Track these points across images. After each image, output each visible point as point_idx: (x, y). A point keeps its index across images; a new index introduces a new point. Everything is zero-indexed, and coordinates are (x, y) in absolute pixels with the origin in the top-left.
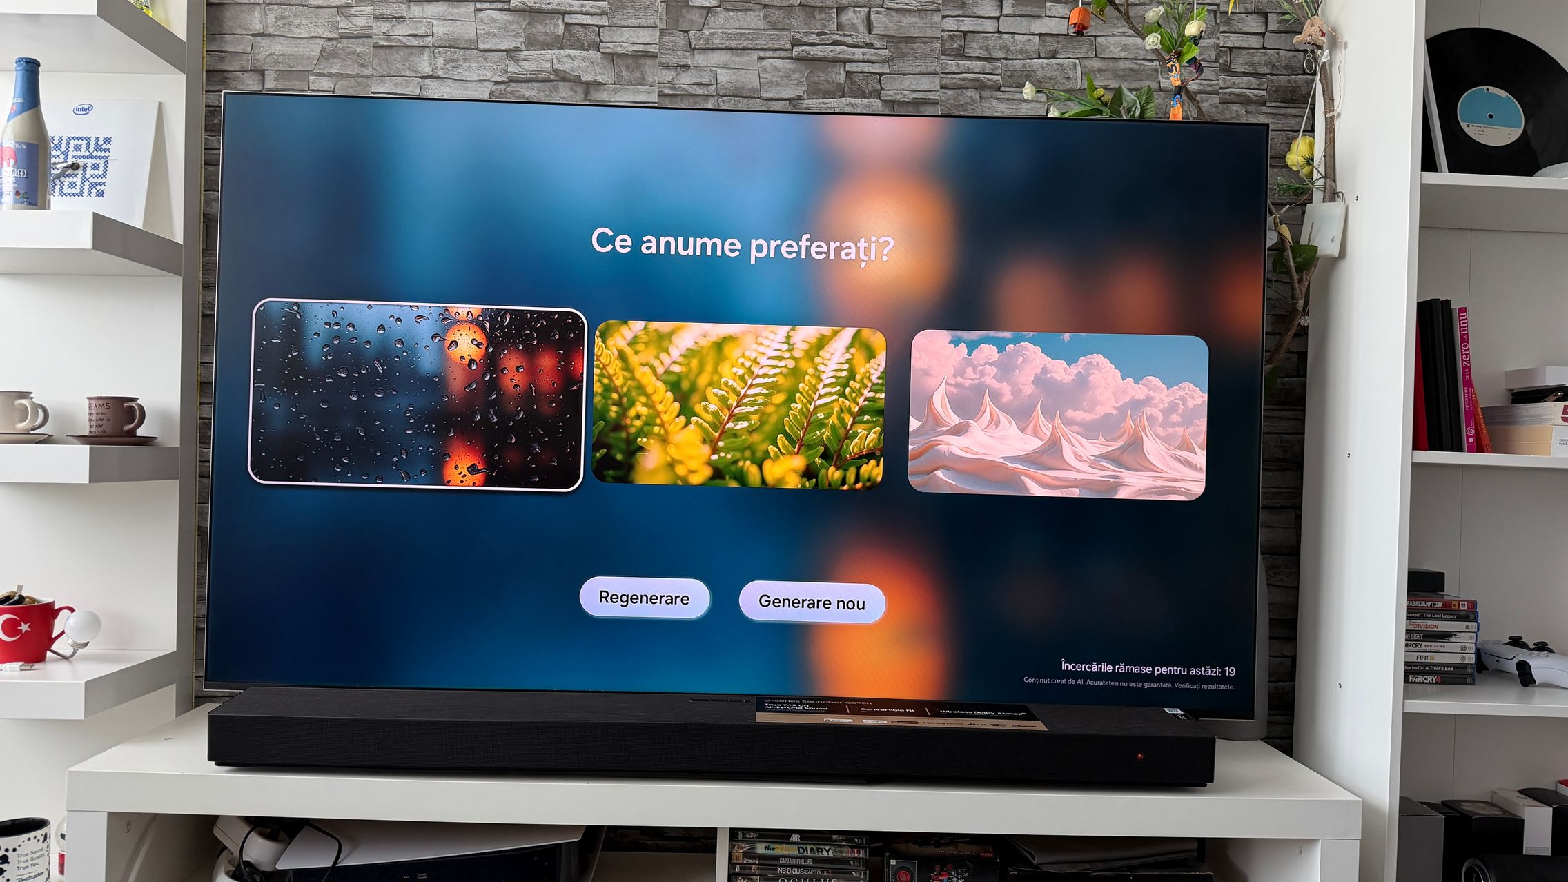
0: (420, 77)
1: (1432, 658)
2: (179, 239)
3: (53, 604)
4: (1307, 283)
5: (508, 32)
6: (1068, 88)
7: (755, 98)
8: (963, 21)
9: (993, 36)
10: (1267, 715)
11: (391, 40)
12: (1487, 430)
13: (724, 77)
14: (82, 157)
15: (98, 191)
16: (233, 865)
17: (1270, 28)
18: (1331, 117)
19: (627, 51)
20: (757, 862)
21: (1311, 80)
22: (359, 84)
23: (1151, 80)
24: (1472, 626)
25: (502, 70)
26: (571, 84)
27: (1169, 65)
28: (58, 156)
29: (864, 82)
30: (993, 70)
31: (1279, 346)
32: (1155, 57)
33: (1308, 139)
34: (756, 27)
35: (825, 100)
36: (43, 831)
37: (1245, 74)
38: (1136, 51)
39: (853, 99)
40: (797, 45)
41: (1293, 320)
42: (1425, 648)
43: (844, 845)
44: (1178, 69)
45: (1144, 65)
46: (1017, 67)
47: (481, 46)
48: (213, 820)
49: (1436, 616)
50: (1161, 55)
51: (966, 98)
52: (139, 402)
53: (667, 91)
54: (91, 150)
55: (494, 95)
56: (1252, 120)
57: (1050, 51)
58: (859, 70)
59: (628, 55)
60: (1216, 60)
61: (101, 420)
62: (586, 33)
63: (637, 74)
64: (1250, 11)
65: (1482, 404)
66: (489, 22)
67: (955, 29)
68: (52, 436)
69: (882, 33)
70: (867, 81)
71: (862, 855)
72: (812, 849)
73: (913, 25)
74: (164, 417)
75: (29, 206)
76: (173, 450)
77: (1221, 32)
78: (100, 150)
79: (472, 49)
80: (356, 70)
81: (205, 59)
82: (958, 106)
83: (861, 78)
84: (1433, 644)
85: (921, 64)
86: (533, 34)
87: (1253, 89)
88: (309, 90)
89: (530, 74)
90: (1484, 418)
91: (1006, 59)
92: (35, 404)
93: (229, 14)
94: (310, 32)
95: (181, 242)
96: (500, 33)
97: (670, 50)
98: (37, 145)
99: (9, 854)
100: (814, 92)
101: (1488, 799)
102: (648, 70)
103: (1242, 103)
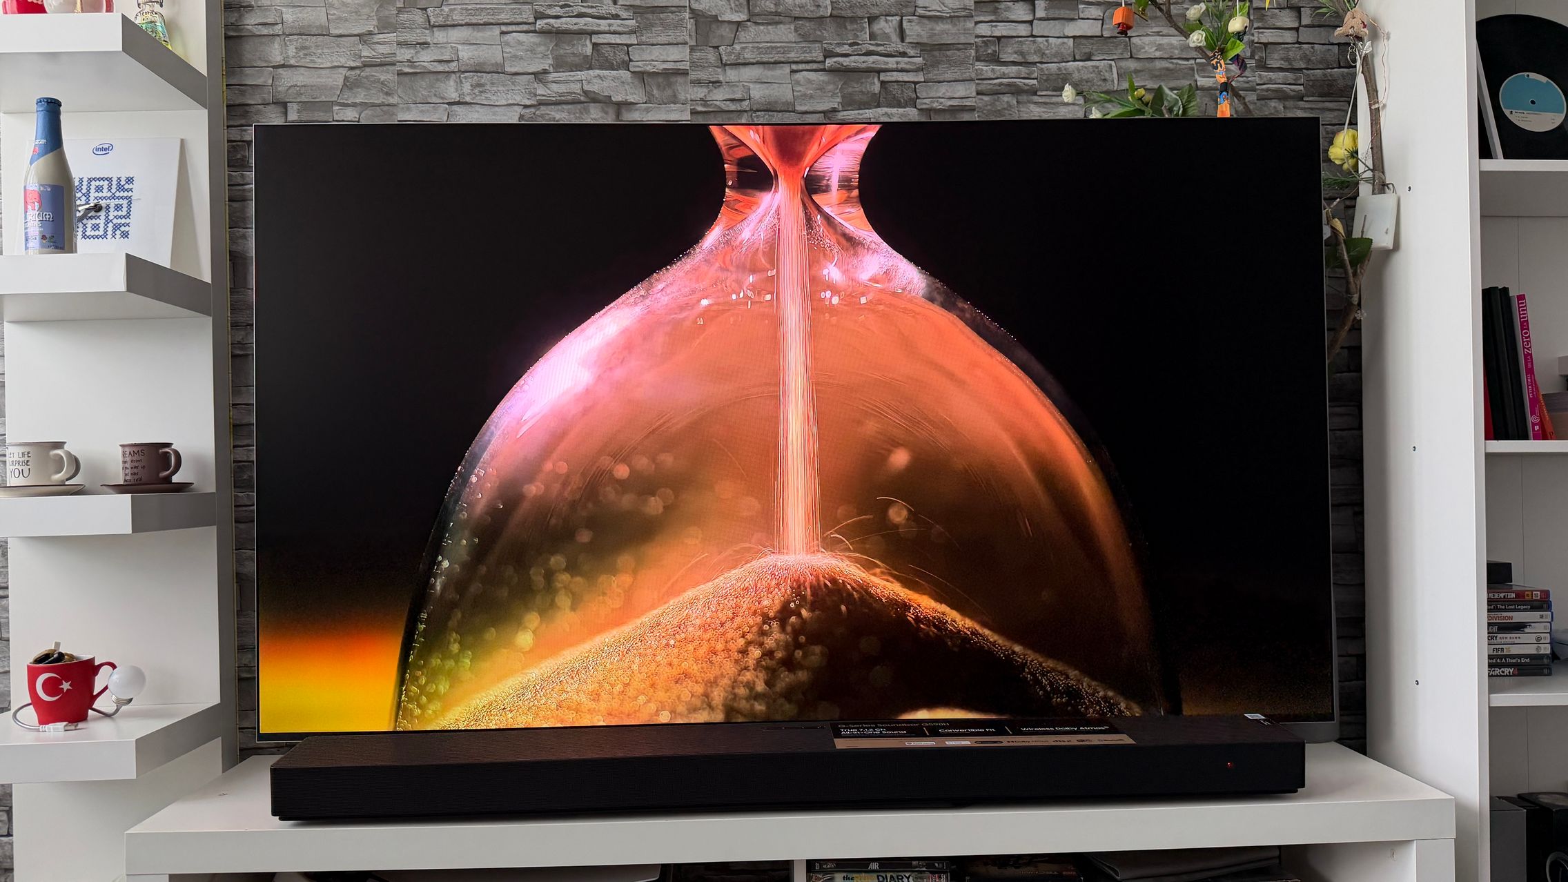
0: (447, 103)
1: (1508, 649)
2: (207, 277)
3: (94, 658)
4: (1361, 277)
5: (535, 54)
6: (1105, 89)
7: (790, 112)
8: (996, 26)
9: (1027, 41)
11: (415, 67)
12: (1549, 416)
13: (757, 92)
14: (104, 198)
15: (122, 232)
17: (1305, 21)
18: (1376, 109)
19: (657, 69)
21: (1350, 73)
22: (385, 113)
23: (1187, 79)
24: (1546, 616)
25: (530, 93)
26: (601, 104)
27: (1214, 62)
28: (79, 198)
29: (899, 92)
30: (1028, 74)
31: (1335, 341)
32: (1194, 54)
33: (1352, 132)
34: (787, 40)
35: (861, 111)
37: (1281, 69)
38: (1172, 50)
39: (888, 109)
40: (830, 57)
41: (1347, 314)
42: (1503, 640)
43: (925, 872)
44: (1223, 66)
45: (1180, 64)
46: (1053, 70)
47: (508, 69)
49: (1510, 607)
50: (1205, 52)
51: (1003, 103)
52: (172, 447)
53: (700, 109)
54: (113, 190)
55: (523, 120)
56: (1290, 115)
57: (1085, 53)
58: (893, 79)
59: (658, 73)
60: (1252, 57)
61: (136, 467)
62: (615, 52)
63: (669, 92)
64: (1283, 6)
65: (1542, 392)
66: (515, 44)
67: (989, 34)
68: (81, 487)
69: (915, 41)
71: (943, 880)
72: (891, 877)
73: (946, 32)
74: (199, 462)
75: (57, 250)
76: (209, 496)
77: (1255, 29)
78: (122, 190)
79: (499, 73)
80: (381, 99)
81: (225, 93)
82: (995, 112)
83: (896, 87)
84: (1510, 635)
85: (956, 71)
86: (560, 56)
87: (1289, 84)
88: (334, 121)
89: (560, 96)
90: (1545, 404)
91: (1041, 63)
92: (69, 454)
93: (247, 47)
94: (332, 62)
95: (209, 281)
96: (527, 56)
97: (701, 66)
98: (62, 188)
100: (849, 103)
101: (1563, 790)
102: (679, 88)
103: (1279, 99)
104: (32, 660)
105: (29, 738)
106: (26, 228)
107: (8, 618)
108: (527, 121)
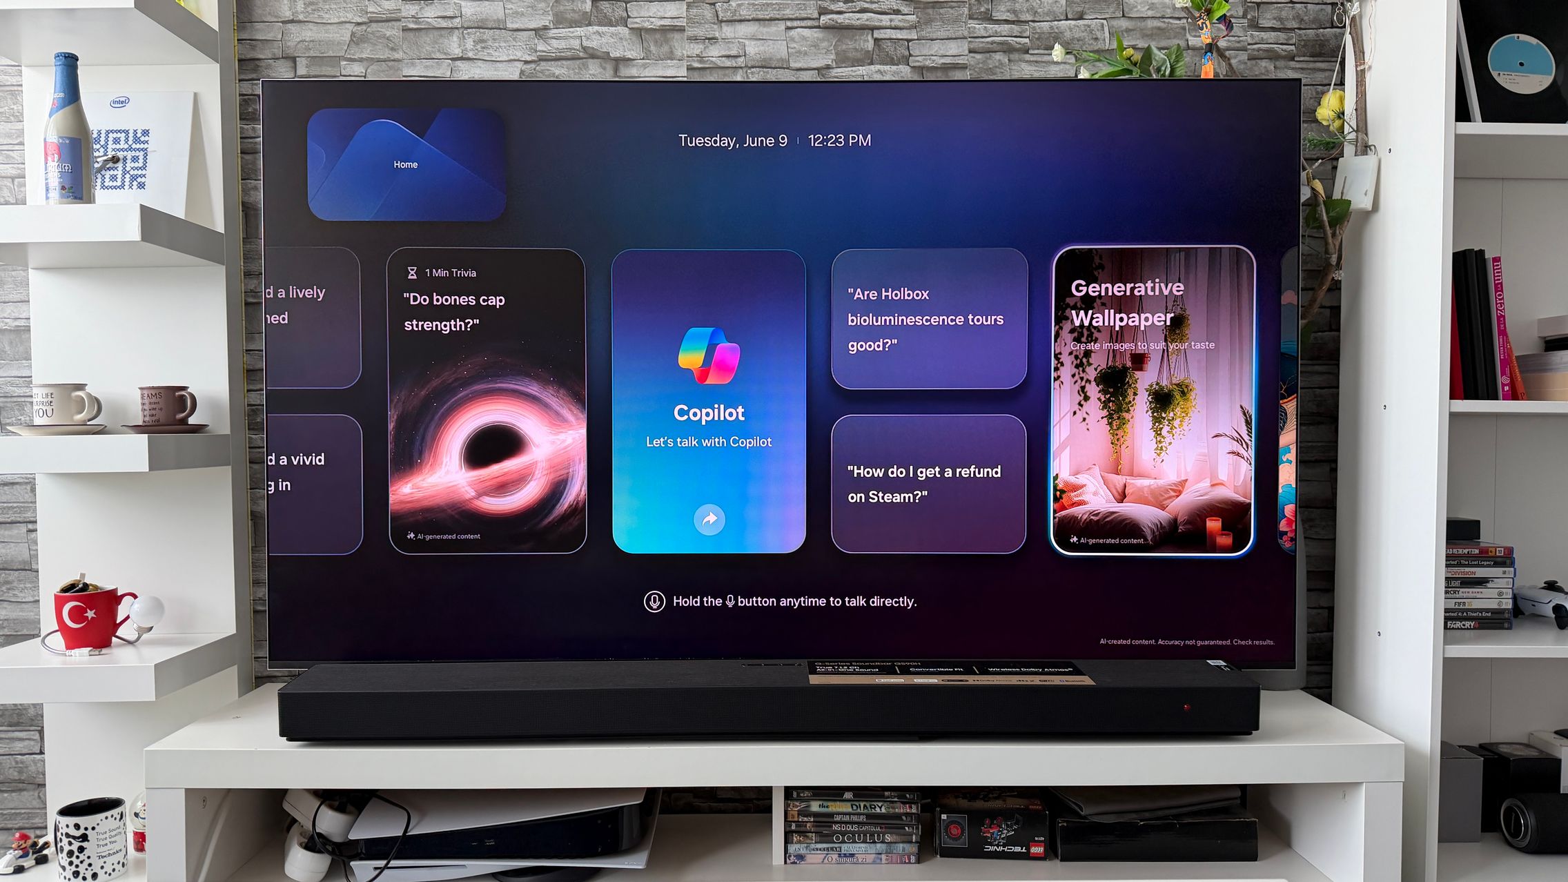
0: (450, 59)
1: (1470, 604)
2: (220, 228)
3: (117, 589)
4: (1340, 237)
5: (536, 10)
6: (1096, 48)
7: (784, 68)
10: (1305, 665)
11: (419, 23)
12: (1522, 379)
13: (753, 49)
14: (122, 150)
15: (139, 183)
16: (304, 837)
18: (1361, 70)
19: (655, 26)
20: (812, 820)
21: (1339, 33)
22: (390, 68)
23: (1178, 39)
24: (1509, 572)
25: (531, 49)
26: (599, 60)
27: (1200, 23)
28: (98, 150)
29: (893, 49)
30: (1020, 33)
31: (1313, 301)
32: (1184, 15)
33: (1339, 92)
35: (854, 69)
36: (118, 810)
37: (1273, 29)
38: (1163, 9)
39: (884, 67)
40: (824, 14)
41: (1326, 274)
42: (1462, 595)
43: (896, 801)
44: (1209, 27)
45: (1172, 24)
46: (1045, 29)
47: (510, 25)
48: (283, 793)
49: (1473, 563)
50: (1191, 12)
51: (995, 61)
52: (189, 390)
53: (696, 65)
54: (130, 142)
55: (524, 75)
56: (1281, 75)
57: (1078, 12)
58: (887, 36)
59: (655, 29)
60: (1244, 16)
61: (154, 409)
62: (613, 9)
63: (665, 48)
65: (1517, 352)
66: (517, 1)
68: (106, 427)
70: (895, 47)
71: (914, 810)
72: (865, 806)
74: (214, 405)
75: (76, 201)
76: (224, 437)
78: (138, 142)
79: (500, 29)
80: (386, 54)
81: (236, 48)
82: (987, 69)
83: (889, 44)
84: (1471, 590)
85: (949, 28)
86: (561, 12)
87: (1282, 44)
88: (341, 75)
89: (559, 52)
90: (1518, 366)
91: (1034, 21)
92: (89, 395)
93: (258, 2)
94: (340, 17)
95: (223, 231)
96: (528, 12)
97: (698, 23)
98: (80, 139)
99: (89, 832)
100: (843, 60)
101: (1525, 741)
102: (676, 44)
103: (1270, 59)
104: (59, 590)
105: (56, 662)
106: (46, 179)
107: (37, 550)
108: (527, 77)
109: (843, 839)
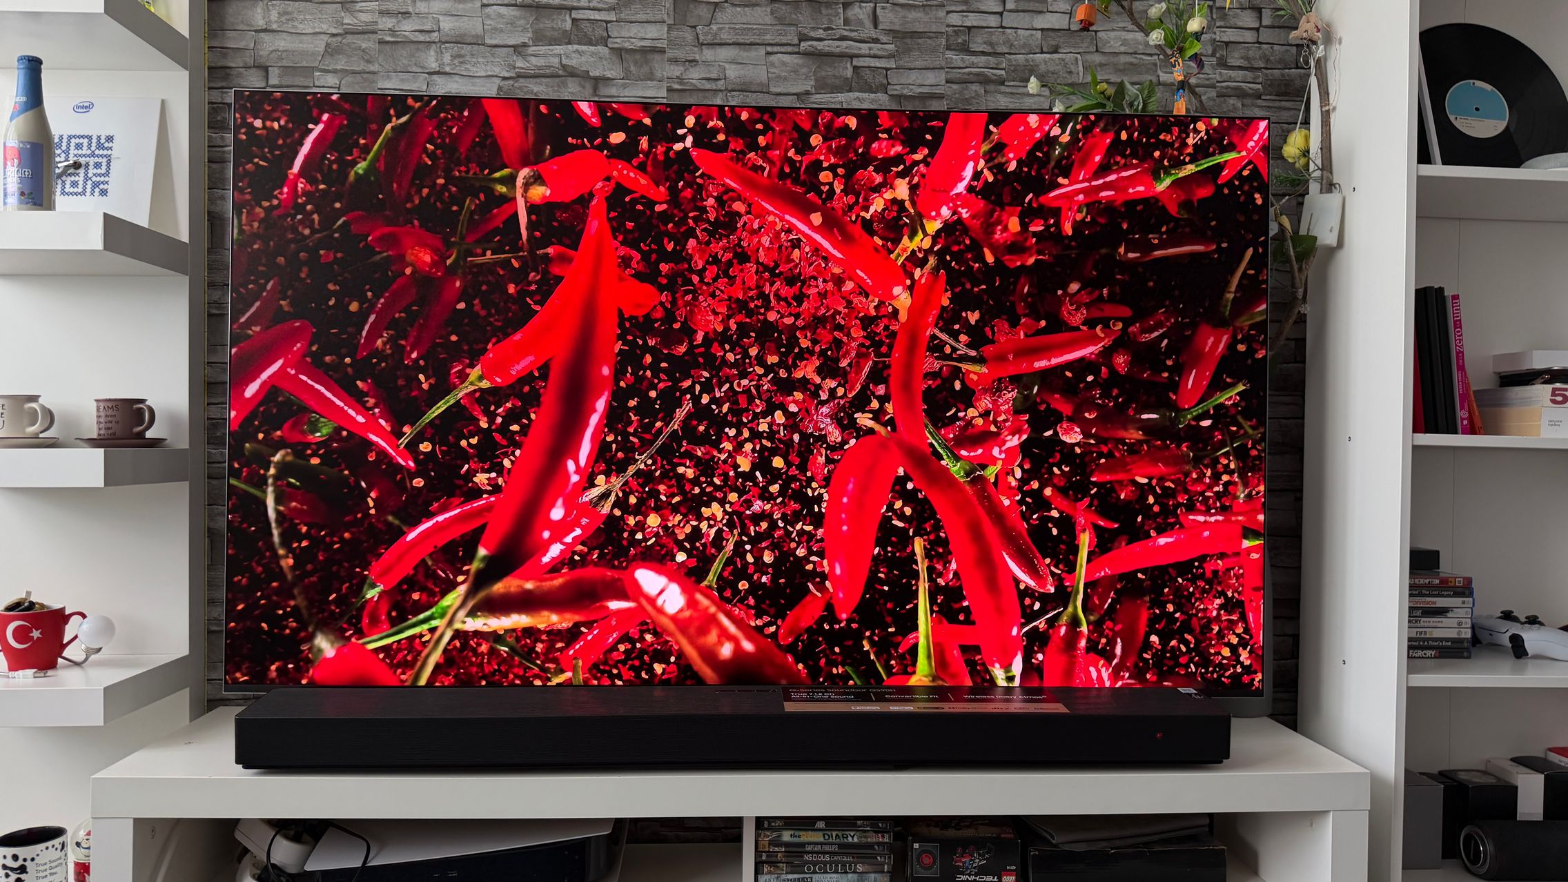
0: (427, 73)
1: (1431, 633)
2: (185, 238)
3: (64, 608)
4: (1306, 273)
5: (515, 27)
6: (1070, 81)
7: (764, 93)
8: (967, 16)
9: (997, 31)
11: (397, 36)
12: (1479, 412)
13: (732, 72)
14: (84, 155)
15: (101, 190)
16: (257, 868)
17: (1266, 22)
18: (1326, 111)
19: (635, 46)
20: (783, 850)
21: (1304, 74)
22: (365, 80)
23: (1150, 74)
24: (1468, 602)
25: (509, 65)
26: (579, 79)
27: (1172, 60)
28: (59, 155)
29: (871, 77)
30: (996, 64)
31: (1280, 334)
32: (1156, 52)
33: (1304, 132)
34: (763, 23)
35: (833, 95)
36: (60, 840)
37: (1240, 68)
38: (1139, 46)
39: (863, 95)
40: (805, 40)
41: (1293, 307)
42: (1425, 624)
43: (868, 830)
44: (1181, 64)
45: (1143, 60)
46: (1020, 61)
47: (488, 41)
49: (1433, 593)
50: (1164, 50)
51: (972, 93)
52: (147, 403)
53: (676, 86)
54: (93, 148)
55: (501, 91)
56: (1249, 113)
57: (1052, 46)
58: (865, 64)
59: (636, 50)
60: (1213, 55)
61: (110, 422)
62: (594, 29)
63: (646, 69)
64: (1243, 6)
65: (1474, 388)
66: (496, 17)
67: (960, 24)
68: (54, 439)
69: (887, 28)
70: (874, 75)
71: (886, 840)
72: (837, 835)
73: (918, 20)
74: (173, 420)
76: (182, 451)
77: (1217, 28)
78: (102, 148)
79: (479, 44)
80: (362, 66)
81: (207, 55)
82: (963, 100)
83: (868, 72)
84: (1431, 620)
85: (926, 58)
86: (540, 29)
87: (1249, 83)
88: (313, 87)
89: (538, 70)
90: (1476, 401)
91: (1010, 54)
92: (43, 408)
93: (230, 11)
94: (314, 28)
95: (187, 241)
96: (507, 29)
97: (678, 45)
98: (42, 145)
99: (28, 864)
100: (822, 86)
101: (1483, 768)
102: (656, 65)
103: (1238, 97)
108: (505, 93)
109: (815, 869)
